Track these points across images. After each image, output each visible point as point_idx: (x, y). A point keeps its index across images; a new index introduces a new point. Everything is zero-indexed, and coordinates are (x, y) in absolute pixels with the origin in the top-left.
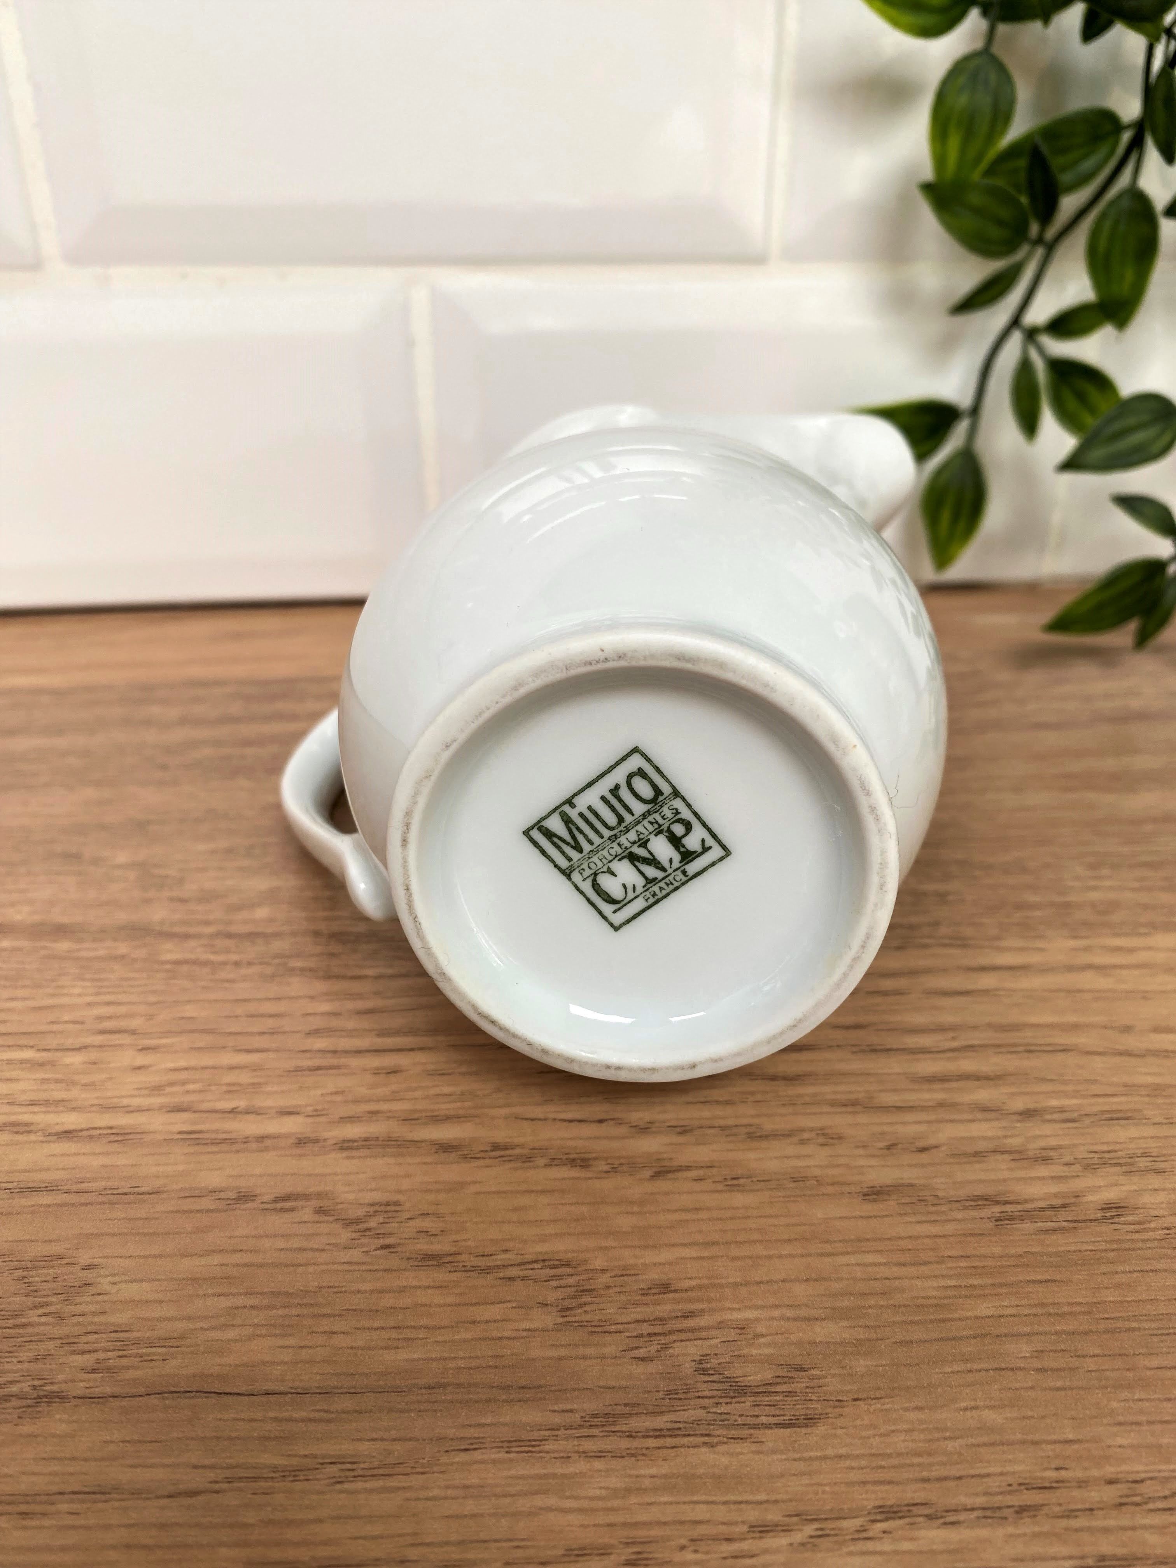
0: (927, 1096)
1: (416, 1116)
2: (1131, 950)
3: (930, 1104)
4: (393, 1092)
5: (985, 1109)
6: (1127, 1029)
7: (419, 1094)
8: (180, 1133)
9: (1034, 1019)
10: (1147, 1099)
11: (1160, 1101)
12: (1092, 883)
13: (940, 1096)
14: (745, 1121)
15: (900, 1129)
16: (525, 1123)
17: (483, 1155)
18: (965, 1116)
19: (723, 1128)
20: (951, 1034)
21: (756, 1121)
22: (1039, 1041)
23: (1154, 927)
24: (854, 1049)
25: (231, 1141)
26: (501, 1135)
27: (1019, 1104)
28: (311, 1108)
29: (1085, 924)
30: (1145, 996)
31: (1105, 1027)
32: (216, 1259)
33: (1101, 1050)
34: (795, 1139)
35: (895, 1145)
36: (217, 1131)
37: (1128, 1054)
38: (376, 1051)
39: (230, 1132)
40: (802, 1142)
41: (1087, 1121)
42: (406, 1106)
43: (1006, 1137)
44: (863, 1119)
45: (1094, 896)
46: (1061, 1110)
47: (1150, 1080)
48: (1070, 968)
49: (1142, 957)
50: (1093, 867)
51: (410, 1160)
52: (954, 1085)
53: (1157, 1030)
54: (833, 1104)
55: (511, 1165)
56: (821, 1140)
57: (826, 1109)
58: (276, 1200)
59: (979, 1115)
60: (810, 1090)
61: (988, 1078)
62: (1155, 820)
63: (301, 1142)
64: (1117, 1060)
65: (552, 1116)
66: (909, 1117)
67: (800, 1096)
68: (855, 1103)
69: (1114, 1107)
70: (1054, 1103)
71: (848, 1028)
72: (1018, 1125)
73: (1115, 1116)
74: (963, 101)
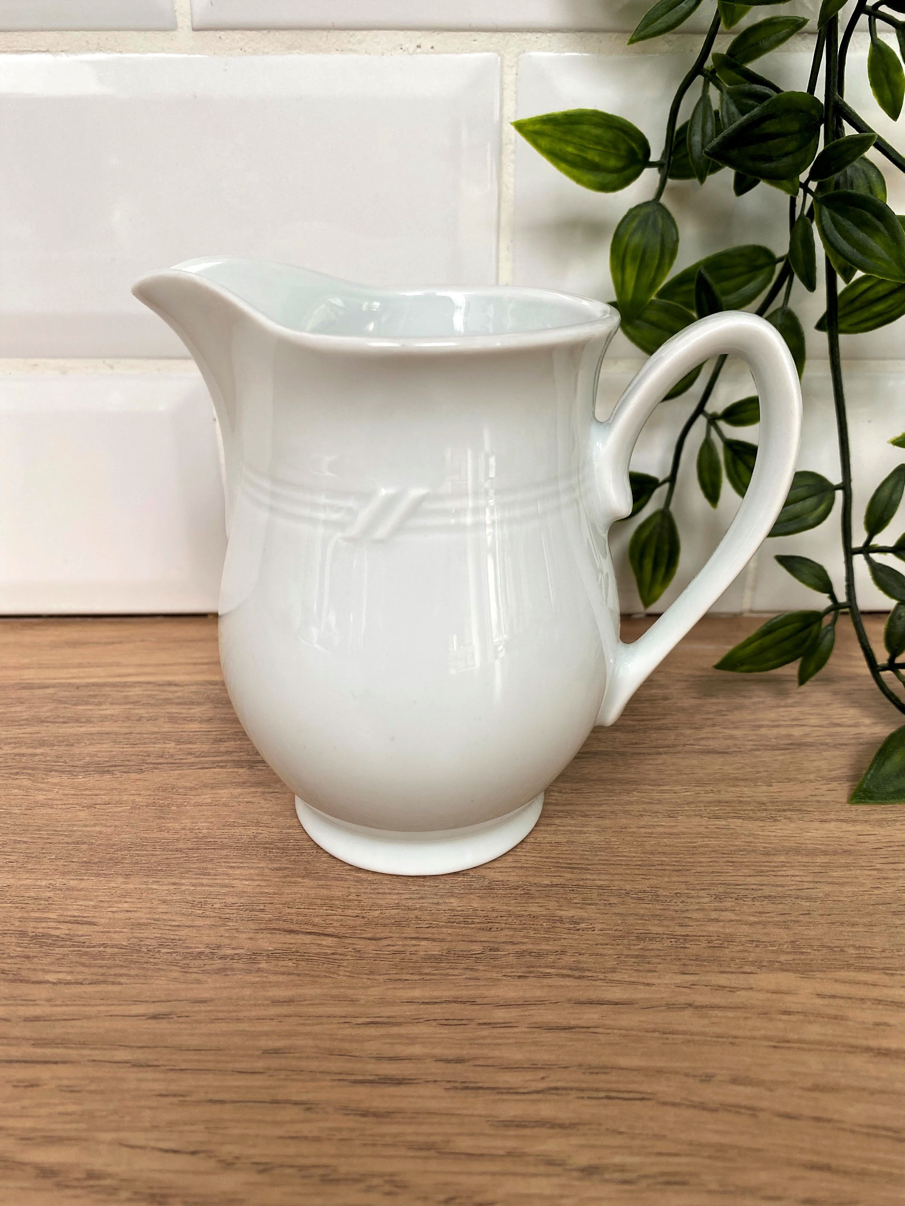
0: (499, 1143)
1: (32, 1135)
2: (733, 990)
3: (501, 1152)
4: (23, 1108)
5: (550, 1163)
6: (707, 1078)
7: (43, 1111)
9: (623, 1062)
10: (708, 1162)
11: (719, 1164)
12: (714, 915)
13: (510, 1144)
14: (324, 1161)
15: (463, 1179)
16: (125, 1150)
17: (75, 1183)
18: (532, 1170)
19: (301, 1168)
20: (542, 1074)
21: (333, 1162)
22: (622, 1087)
23: (760, 965)
24: (448, 1086)
26: (98, 1163)
27: (584, 1159)
29: (697, 958)
30: (733, 1041)
31: (687, 1075)
33: (678, 1100)
34: (362, 1186)
35: (453, 1198)
37: (702, 1107)
38: (26, 1062)
40: (369, 1189)
41: (644, 1183)
42: (29, 1123)
43: (562, 1197)
44: (433, 1165)
45: (713, 928)
46: (622, 1168)
48: (670, 1007)
49: (742, 997)
50: (718, 898)
51: (11, 1184)
52: (527, 1132)
53: (735, 1081)
54: (412, 1146)
55: (99, 1197)
56: (387, 1188)
57: (402, 1151)
59: (542, 1169)
60: (394, 1129)
61: (562, 1126)
62: (787, 851)
64: (688, 1113)
65: (152, 1144)
66: (476, 1166)
67: (383, 1135)
68: (429, 1147)
69: (673, 1169)
70: (617, 1159)
71: (449, 1061)
72: (577, 1183)
73: (672, 1179)
74: (636, 239)
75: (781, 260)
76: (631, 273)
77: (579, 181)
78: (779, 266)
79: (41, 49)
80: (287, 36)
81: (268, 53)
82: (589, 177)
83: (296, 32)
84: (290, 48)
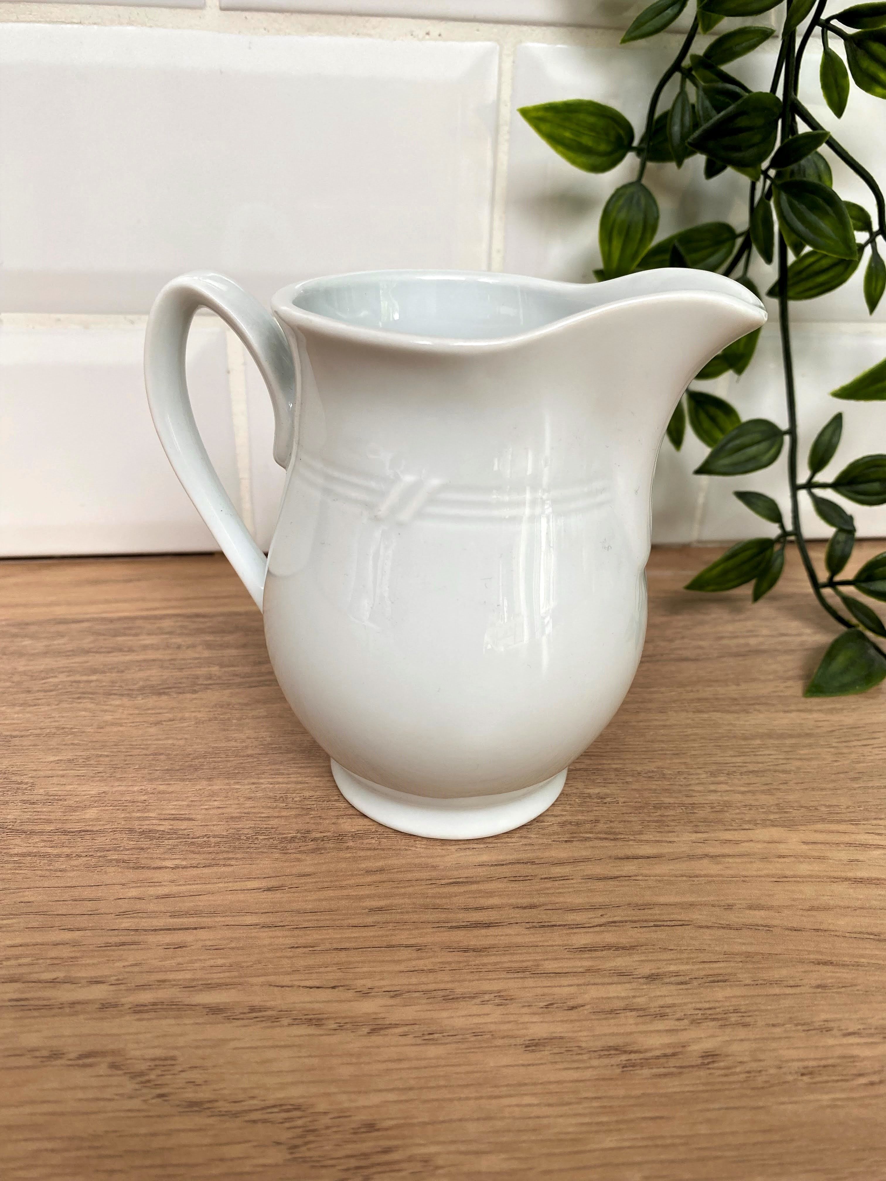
0: (579, 963)
1: (194, 983)
2: (737, 842)
3: (580, 970)
4: (179, 964)
5: (621, 974)
6: (729, 907)
7: (197, 965)
8: (10, 1000)
9: (662, 900)
10: (740, 965)
11: (750, 966)
12: (712, 787)
13: (587, 964)
14: (442, 986)
15: (556, 990)
16: (276, 989)
17: (242, 1016)
18: (607, 980)
19: (425, 992)
20: (601, 912)
21: (449, 986)
22: (665, 917)
23: (754, 823)
24: (528, 926)
25: (49, 1007)
26: (256, 1000)
27: (647, 969)
28: (115, 978)
29: (705, 820)
30: (745, 879)
31: (713, 906)
32: (27, 1109)
33: (710, 924)
34: (478, 1001)
35: (552, 1004)
36: (39, 999)
37: (729, 927)
38: (169, 929)
39: (49, 999)
40: (483, 1003)
41: (695, 983)
42: (188, 975)
43: (634, 997)
44: (530, 982)
45: (713, 797)
46: (677, 974)
47: (744, 948)
48: (691, 857)
49: (744, 848)
50: (712, 774)
51: (187, 1021)
52: (599, 954)
53: (750, 907)
54: (509, 971)
55: (264, 1024)
56: (497, 1001)
57: (503, 975)
58: (80, 1057)
59: (616, 979)
60: (493, 959)
61: (624, 948)
62: (762, 736)
63: (105, 1006)
64: (721, 932)
65: (297, 983)
66: (564, 981)
67: (484, 965)
68: (524, 970)
69: (716, 972)
70: (672, 968)
71: (525, 908)
72: (645, 987)
73: (716, 979)
74: (622, 215)
75: (741, 235)
76: (617, 244)
77: (573, 162)
78: (739, 241)
79: (74, 20)
80: (307, 19)
81: (289, 34)
82: (583, 159)
83: (318, 15)
84: (310, 30)
